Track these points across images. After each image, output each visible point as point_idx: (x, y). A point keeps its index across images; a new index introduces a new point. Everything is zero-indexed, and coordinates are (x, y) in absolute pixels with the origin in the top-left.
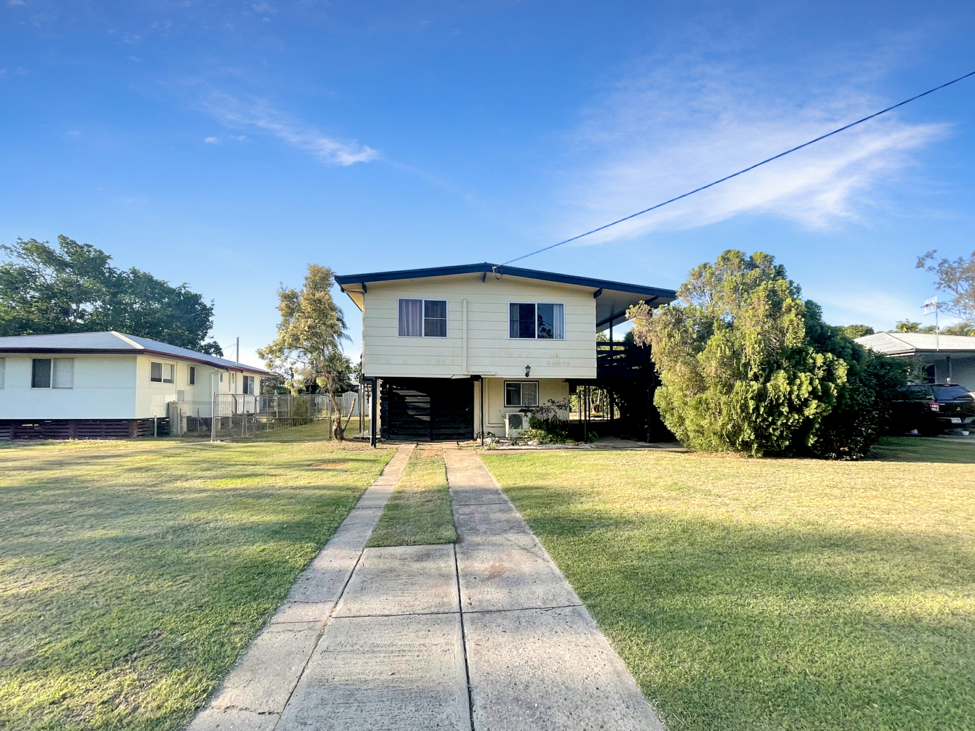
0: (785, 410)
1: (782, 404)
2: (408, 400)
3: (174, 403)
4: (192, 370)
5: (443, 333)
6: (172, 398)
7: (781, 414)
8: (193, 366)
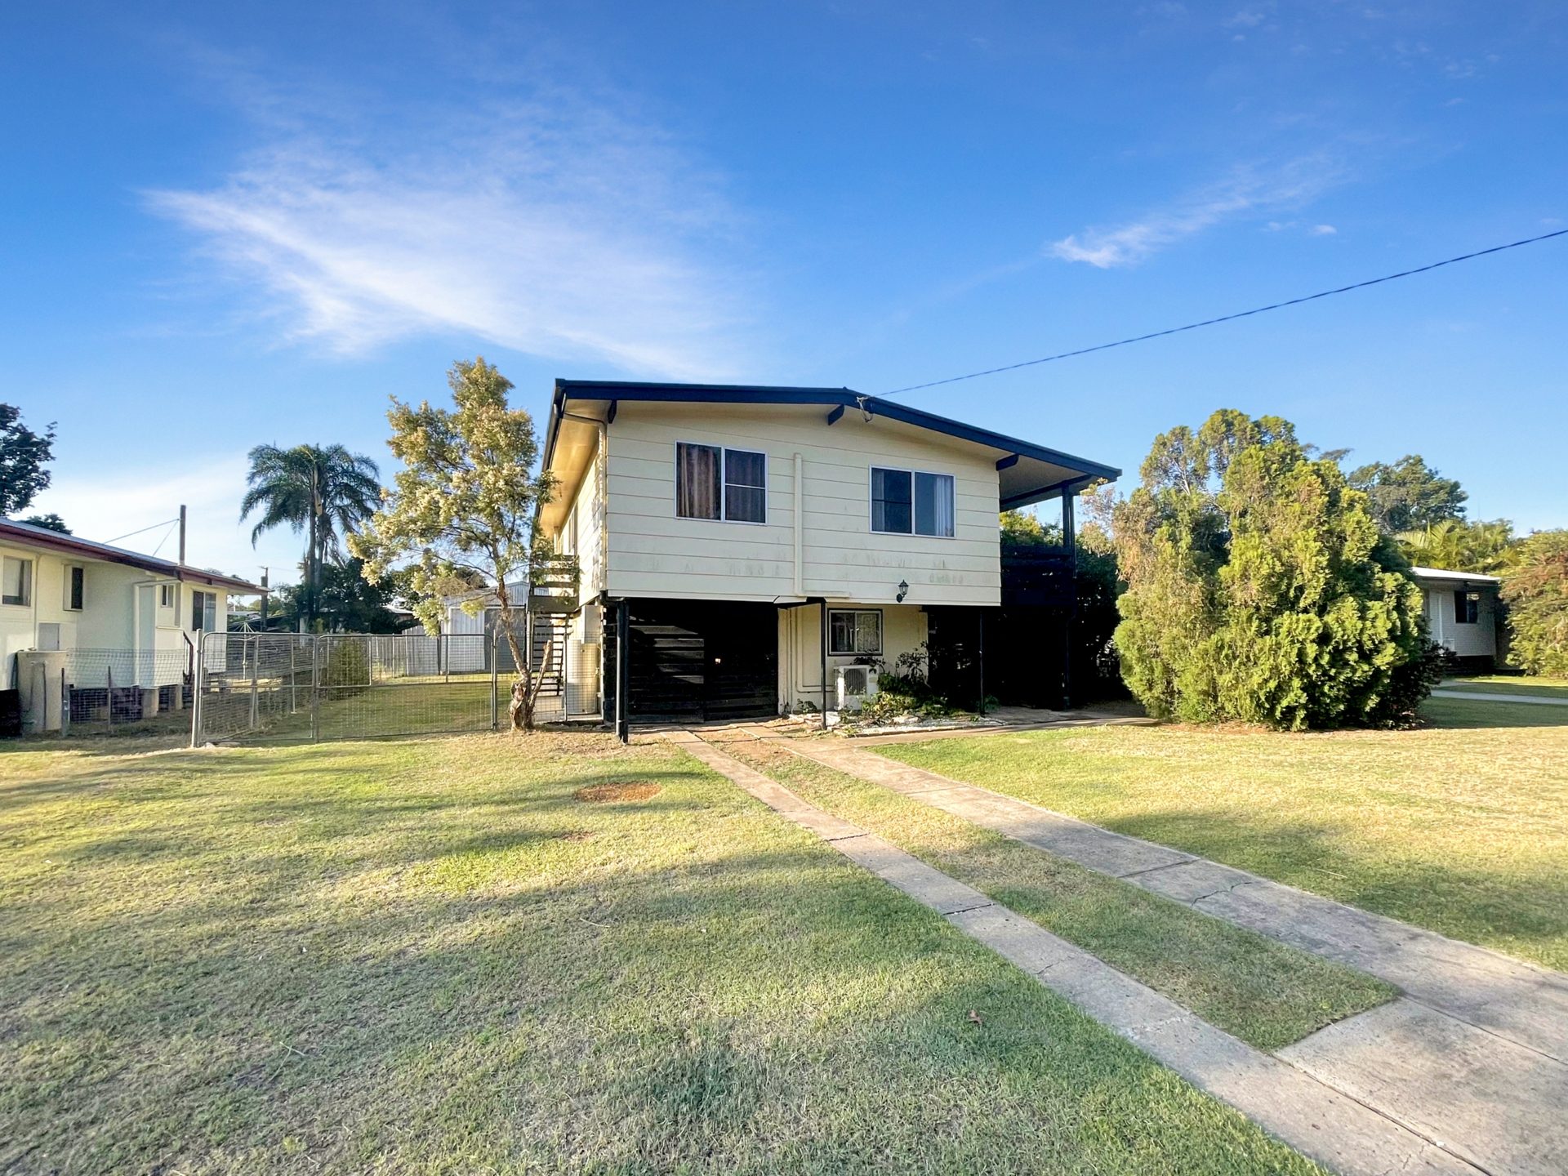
0: (1352, 657)
1: (1350, 649)
2: (661, 643)
3: (31, 655)
4: (78, 575)
5: (758, 516)
6: (25, 642)
7: (1346, 663)
8: (78, 566)
